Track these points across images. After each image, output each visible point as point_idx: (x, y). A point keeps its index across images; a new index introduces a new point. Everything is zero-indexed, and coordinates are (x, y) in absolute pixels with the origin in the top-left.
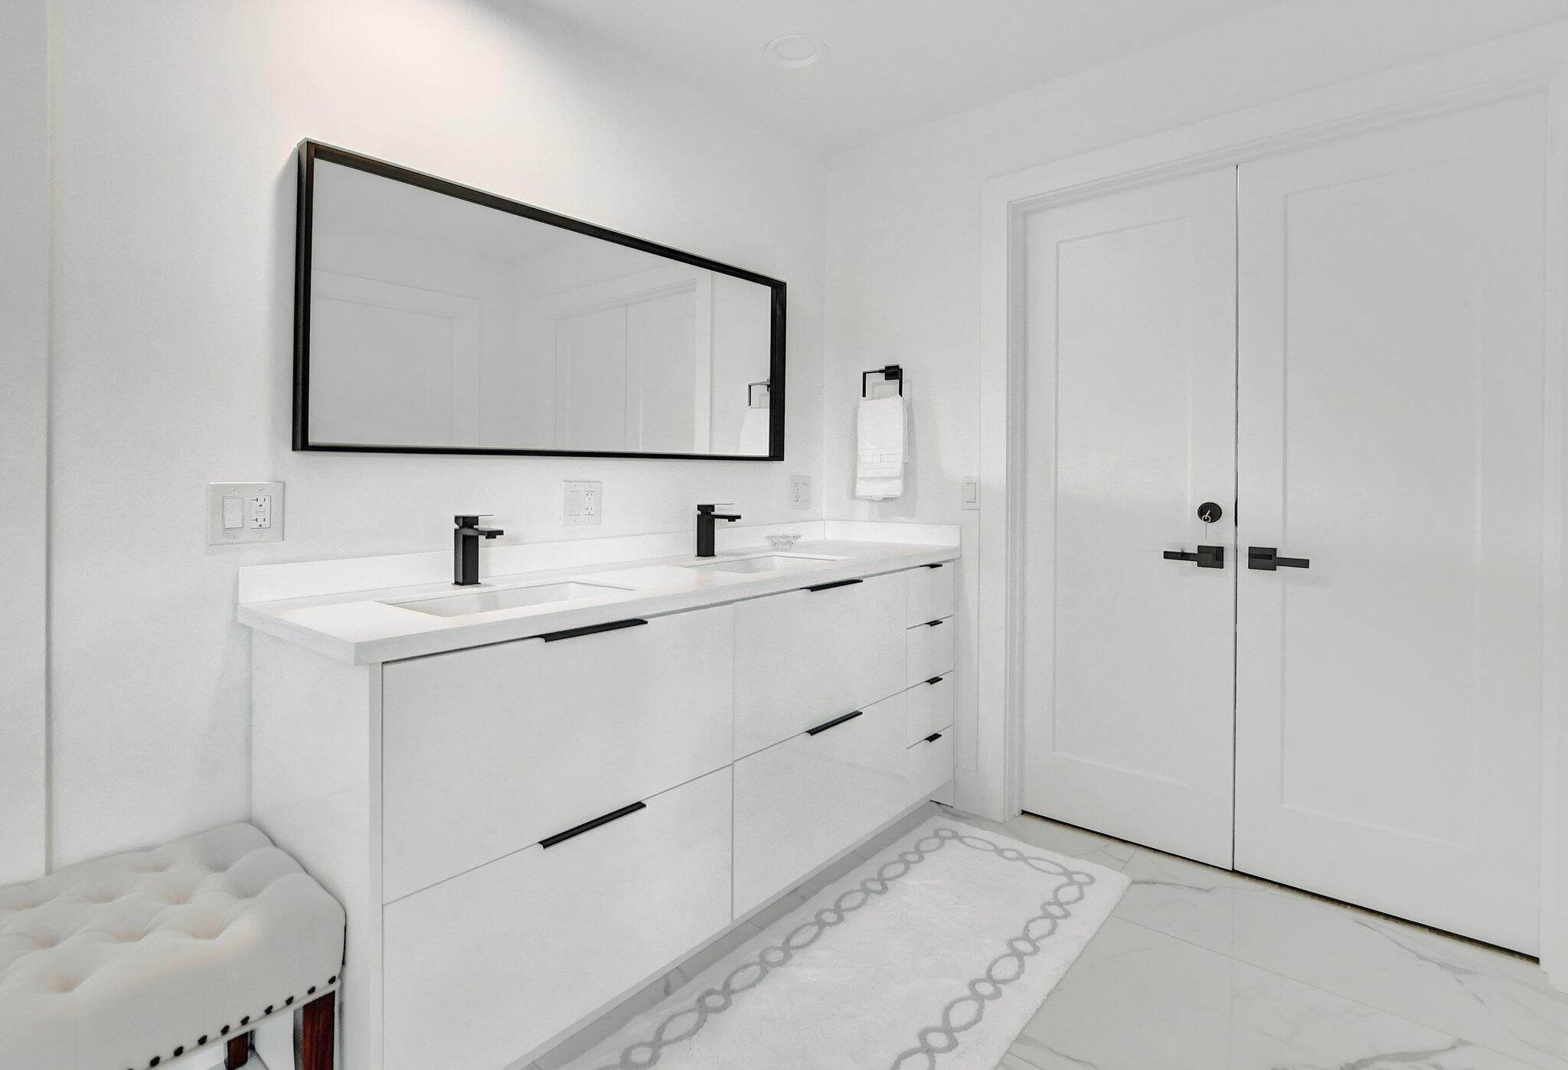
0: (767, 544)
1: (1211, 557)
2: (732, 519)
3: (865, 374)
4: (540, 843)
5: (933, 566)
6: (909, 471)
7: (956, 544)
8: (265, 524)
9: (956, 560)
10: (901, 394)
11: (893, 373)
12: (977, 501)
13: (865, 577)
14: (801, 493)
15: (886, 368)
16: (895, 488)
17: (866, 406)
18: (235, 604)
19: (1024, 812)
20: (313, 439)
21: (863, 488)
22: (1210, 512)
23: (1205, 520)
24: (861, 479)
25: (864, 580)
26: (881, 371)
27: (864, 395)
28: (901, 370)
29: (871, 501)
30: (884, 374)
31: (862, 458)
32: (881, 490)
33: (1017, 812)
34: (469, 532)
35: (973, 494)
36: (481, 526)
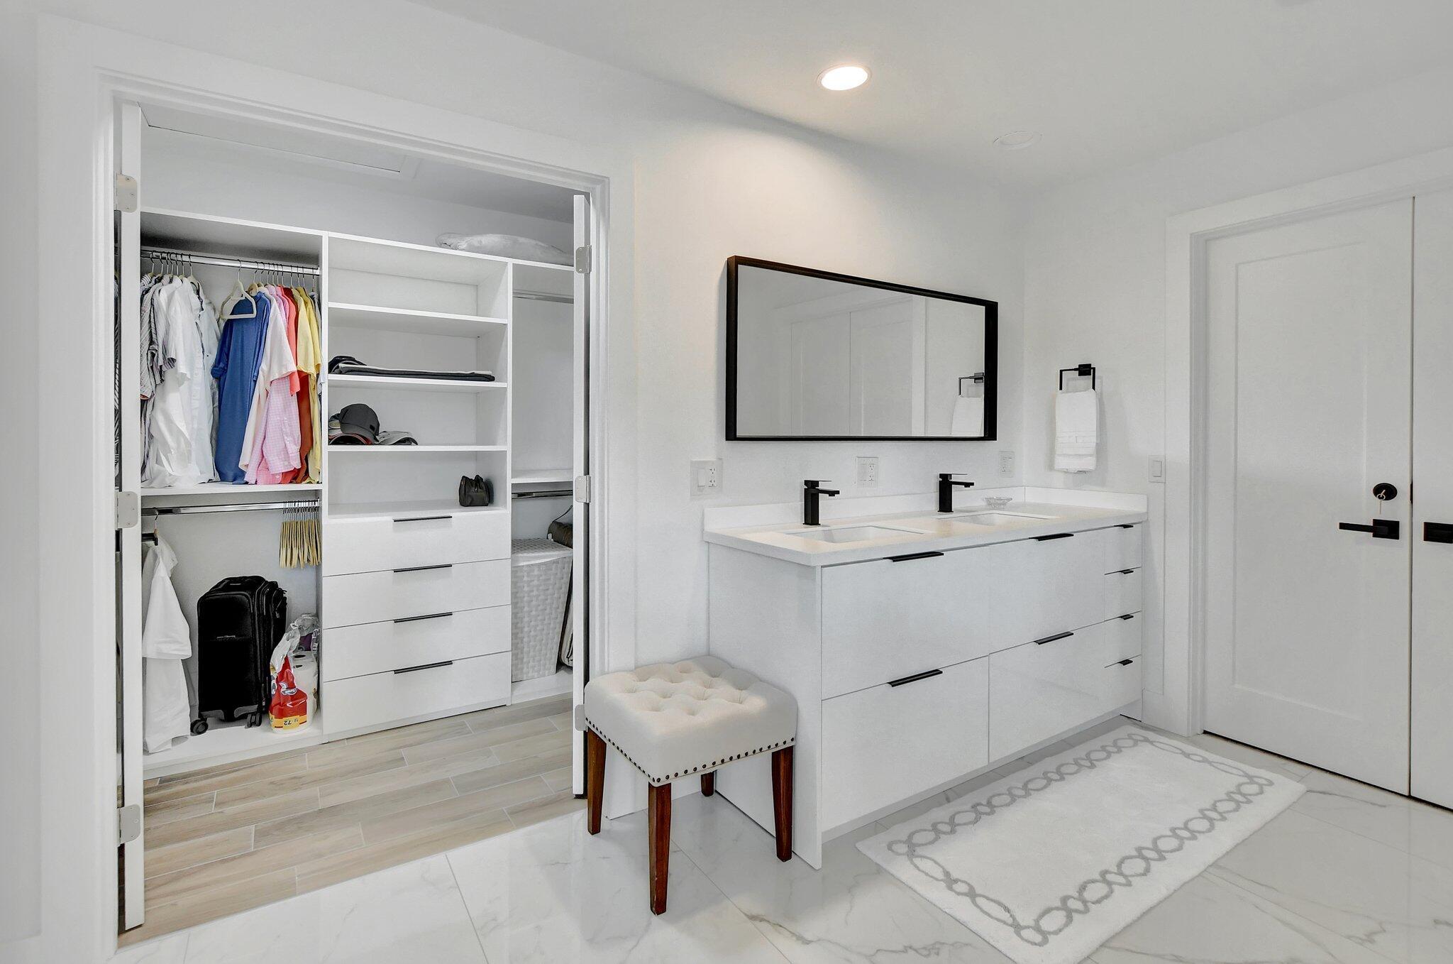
0: (984, 504)
1: (1386, 529)
2: (968, 485)
3: (1061, 371)
4: (889, 683)
5: (1125, 526)
6: (1101, 451)
7: (1145, 510)
8: (715, 485)
9: (1144, 521)
10: (1094, 388)
11: (1085, 370)
12: (1163, 475)
13: (1075, 532)
14: (1006, 465)
15: (1080, 366)
16: (1089, 464)
17: (1063, 398)
18: (703, 530)
19: (1205, 732)
20: (739, 434)
21: (1061, 463)
22: (1386, 491)
23: (1379, 498)
24: (1059, 455)
25: (1074, 534)
26: (1075, 370)
27: (1061, 389)
28: (1094, 369)
29: (1066, 472)
30: (1077, 372)
31: (1059, 439)
32: (1076, 465)
33: (1200, 731)
34: (813, 491)
35: (1159, 471)
36: (821, 487)
